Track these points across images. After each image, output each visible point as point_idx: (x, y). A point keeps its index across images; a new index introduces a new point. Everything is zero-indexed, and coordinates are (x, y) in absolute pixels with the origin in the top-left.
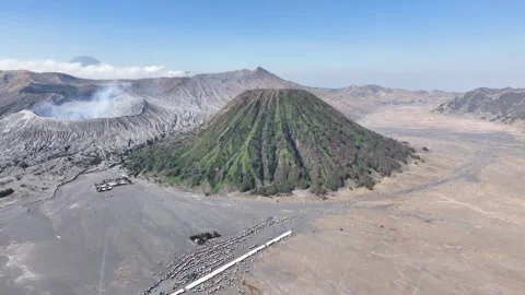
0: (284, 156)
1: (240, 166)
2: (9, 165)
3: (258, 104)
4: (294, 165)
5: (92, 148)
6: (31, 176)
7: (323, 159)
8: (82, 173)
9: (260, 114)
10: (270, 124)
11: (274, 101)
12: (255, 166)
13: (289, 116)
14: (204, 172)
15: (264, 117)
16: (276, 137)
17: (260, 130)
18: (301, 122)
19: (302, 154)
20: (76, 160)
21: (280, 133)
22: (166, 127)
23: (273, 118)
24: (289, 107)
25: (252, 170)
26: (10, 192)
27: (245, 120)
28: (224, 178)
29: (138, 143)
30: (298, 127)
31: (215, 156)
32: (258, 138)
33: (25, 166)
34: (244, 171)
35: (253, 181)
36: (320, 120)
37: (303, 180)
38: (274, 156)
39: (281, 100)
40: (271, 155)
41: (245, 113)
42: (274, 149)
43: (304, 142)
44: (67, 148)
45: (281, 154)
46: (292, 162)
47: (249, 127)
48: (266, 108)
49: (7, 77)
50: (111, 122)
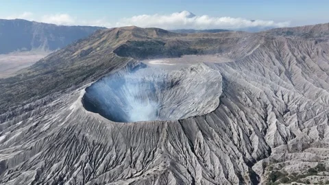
49: (118, 33)
50: (169, 131)
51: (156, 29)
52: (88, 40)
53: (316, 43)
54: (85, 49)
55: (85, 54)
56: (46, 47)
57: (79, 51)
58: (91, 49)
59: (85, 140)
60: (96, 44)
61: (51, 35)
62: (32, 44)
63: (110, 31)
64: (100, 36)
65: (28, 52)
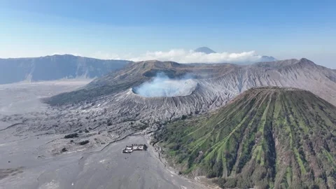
0: (257, 153)
1: (216, 154)
2: (104, 123)
3: (253, 101)
4: (262, 163)
5: (149, 117)
6: (106, 133)
7: (293, 164)
8: (130, 135)
9: (251, 111)
10: (255, 121)
11: (267, 100)
12: (228, 156)
13: (276, 116)
14: (190, 153)
15: (253, 113)
16: (258, 133)
17: (245, 125)
18: (285, 122)
19: (278, 153)
20: (135, 125)
21: (261, 130)
22: (204, 105)
23: (261, 116)
24: (278, 107)
25: (224, 160)
26: (87, 142)
27: (238, 114)
28: (200, 162)
29: (176, 117)
30: (281, 127)
31: (204, 141)
32: (241, 132)
33: (110, 125)
34: (218, 160)
35: (221, 169)
36: (307, 123)
37: (265, 179)
38: (250, 150)
39: (274, 100)
40: (246, 149)
41: (241, 108)
42: (253, 143)
43: (282, 142)
44: (137, 115)
45: (255, 151)
46: (262, 159)
47: (239, 120)
48: (258, 106)
49: (145, 64)
50: (168, 100)
51: (171, 62)
52: (124, 69)
53: (266, 71)
54: (122, 75)
55: (123, 78)
56: (87, 76)
57: (119, 76)
58: (126, 75)
59: (135, 103)
60: (130, 71)
61: (91, 67)
62: (76, 73)
63: (139, 63)
64: (132, 67)
65: (74, 79)
